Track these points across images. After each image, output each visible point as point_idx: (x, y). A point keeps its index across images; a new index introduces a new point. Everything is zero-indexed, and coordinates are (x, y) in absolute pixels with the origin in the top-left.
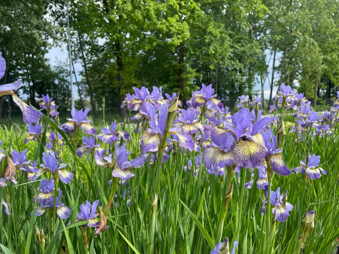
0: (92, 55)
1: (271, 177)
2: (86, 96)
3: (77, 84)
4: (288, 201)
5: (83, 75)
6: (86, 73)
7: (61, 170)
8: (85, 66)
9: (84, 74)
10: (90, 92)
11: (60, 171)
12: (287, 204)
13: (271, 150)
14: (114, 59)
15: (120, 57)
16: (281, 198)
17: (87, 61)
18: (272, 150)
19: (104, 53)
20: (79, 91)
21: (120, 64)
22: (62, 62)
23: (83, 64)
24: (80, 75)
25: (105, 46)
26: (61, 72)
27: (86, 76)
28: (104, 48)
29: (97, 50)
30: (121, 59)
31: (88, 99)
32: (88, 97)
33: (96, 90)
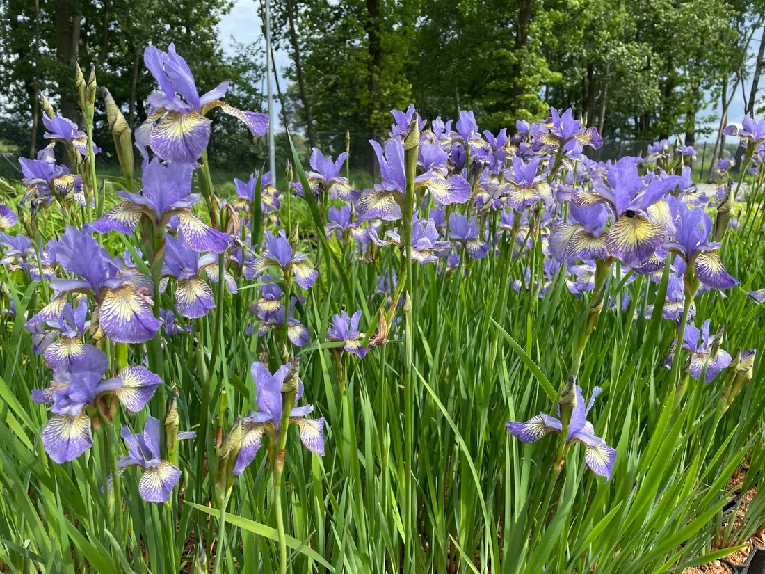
0: (311, 28)
1: (692, 294)
2: (296, 126)
3: (280, 97)
4: (723, 347)
5: (291, 78)
6: (298, 71)
7: (297, 263)
8: (295, 56)
9: (294, 75)
10: (305, 118)
11: (294, 266)
12: (720, 353)
13: (698, 244)
14: (362, 39)
15: (377, 34)
16: (710, 341)
17: (301, 43)
18: (701, 245)
19: (339, 23)
20: (284, 113)
21: (375, 50)
22: (245, 46)
23: (292, 50)
24: (284, 77)
25: (342, 7)
26: (245, 69)
27: (299, 78)
28: (342, 10)
29: (325, 18)
30: (378, 39)
31: (301, 133)
32: (300, 129)
33: (318, 112)
